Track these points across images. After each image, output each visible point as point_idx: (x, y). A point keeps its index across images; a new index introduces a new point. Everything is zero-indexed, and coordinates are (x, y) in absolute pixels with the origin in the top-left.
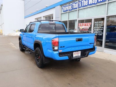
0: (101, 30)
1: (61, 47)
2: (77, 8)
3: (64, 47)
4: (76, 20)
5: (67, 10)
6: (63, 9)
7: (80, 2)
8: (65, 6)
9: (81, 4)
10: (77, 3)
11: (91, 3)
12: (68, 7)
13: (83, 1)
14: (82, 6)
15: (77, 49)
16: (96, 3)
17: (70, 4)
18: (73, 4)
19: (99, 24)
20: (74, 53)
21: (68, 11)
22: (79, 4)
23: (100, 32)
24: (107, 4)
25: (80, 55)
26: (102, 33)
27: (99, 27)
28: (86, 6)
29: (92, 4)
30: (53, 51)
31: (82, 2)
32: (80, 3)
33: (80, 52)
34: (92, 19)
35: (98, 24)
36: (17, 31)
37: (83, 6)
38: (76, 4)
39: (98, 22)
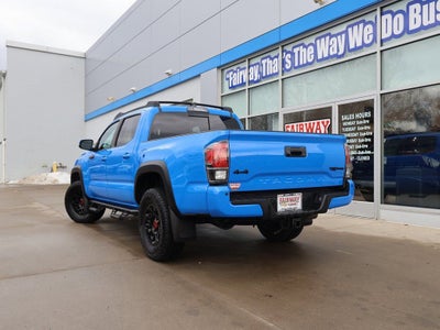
0: (365, 143)
1: (237, 172)
2: (277, 73)
3: (246, 172)
4: (277, 115)
5: (243, 84)
6: (228, 79)
7: (289, 52)
8: (235, 68)
9: (292, 60)
10: (277, 57)
11: (326, 55)
12: (245, 73)
13: (296, 50)
14: (296, 64)
15: (289, 183)
16: (341, 52)
17: (253, 62)
18: (264, 62)
19: (358, 123)
20: (280, 197)
21: (247, 87)
22: (283, 60)
23: (361, 150)
24: (379, 53)
25: (299, 206)
26: (369, 152)
27: (356, 131)
28: (308, 64)
29: (330, 57)
30: (211, 185)
31: (293, 54)
32: (289, 55)
33: (299, 196)
34: (330, 108)
35: (353, 123)
36: (55, 169)
37: (300, 66)
38: (272, 59)
39: (352, 116)
